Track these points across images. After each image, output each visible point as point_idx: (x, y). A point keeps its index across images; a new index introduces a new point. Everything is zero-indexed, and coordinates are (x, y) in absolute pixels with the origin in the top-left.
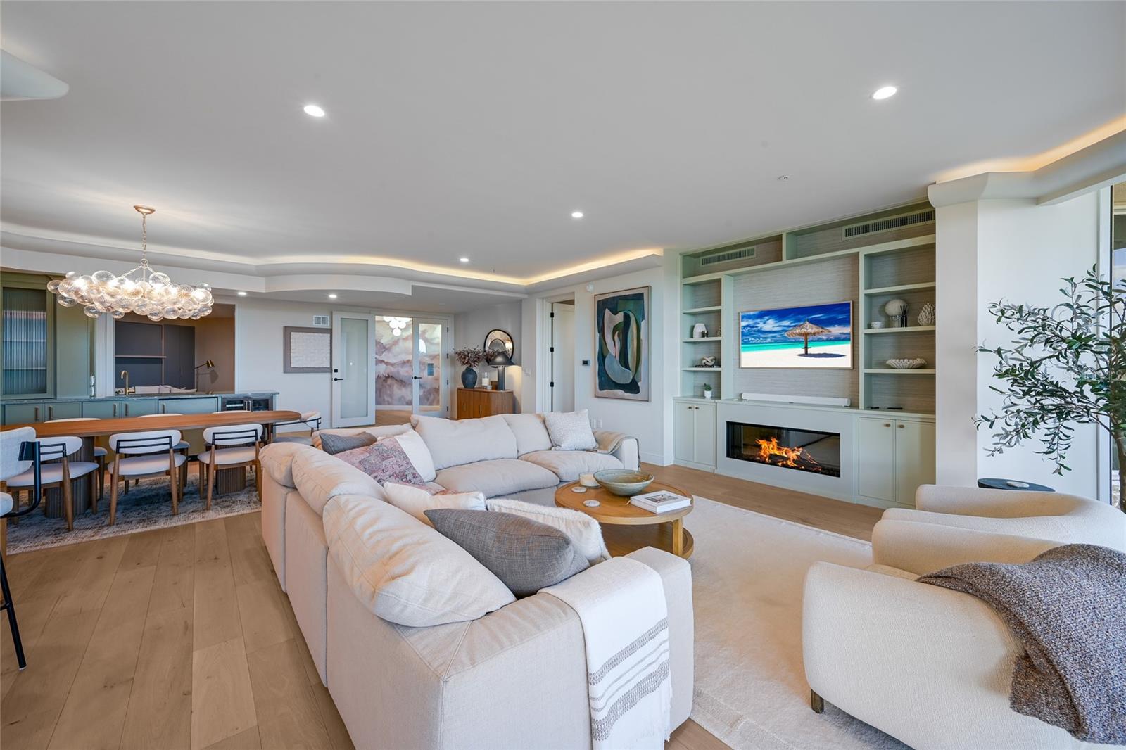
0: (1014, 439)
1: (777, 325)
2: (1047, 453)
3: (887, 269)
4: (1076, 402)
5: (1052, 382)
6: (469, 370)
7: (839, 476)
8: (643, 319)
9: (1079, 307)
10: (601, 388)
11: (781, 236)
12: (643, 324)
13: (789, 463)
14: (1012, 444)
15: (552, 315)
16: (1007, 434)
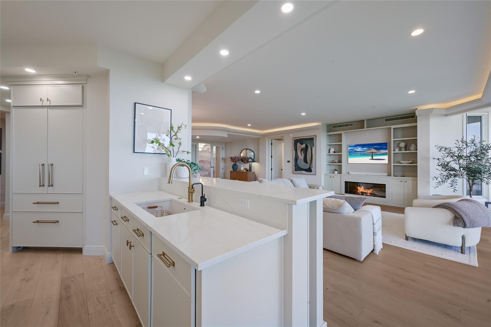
0: (442, 184)
1: (361, 149)
2: (451, 187)
3: (400, 133)
4: (459, 173)
5: (453, 167)
6: (235, 165)
7: (385, 198)
8: (314, 146)
9: (459, 148)
10: (296, 170)
11: (364, 120)
12: (313, 148)
13: (368, 194)
14: (441, 185)
15: (272, 144)
16: (440, 182)
